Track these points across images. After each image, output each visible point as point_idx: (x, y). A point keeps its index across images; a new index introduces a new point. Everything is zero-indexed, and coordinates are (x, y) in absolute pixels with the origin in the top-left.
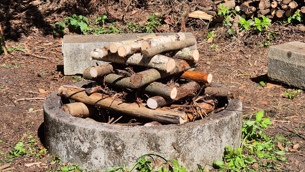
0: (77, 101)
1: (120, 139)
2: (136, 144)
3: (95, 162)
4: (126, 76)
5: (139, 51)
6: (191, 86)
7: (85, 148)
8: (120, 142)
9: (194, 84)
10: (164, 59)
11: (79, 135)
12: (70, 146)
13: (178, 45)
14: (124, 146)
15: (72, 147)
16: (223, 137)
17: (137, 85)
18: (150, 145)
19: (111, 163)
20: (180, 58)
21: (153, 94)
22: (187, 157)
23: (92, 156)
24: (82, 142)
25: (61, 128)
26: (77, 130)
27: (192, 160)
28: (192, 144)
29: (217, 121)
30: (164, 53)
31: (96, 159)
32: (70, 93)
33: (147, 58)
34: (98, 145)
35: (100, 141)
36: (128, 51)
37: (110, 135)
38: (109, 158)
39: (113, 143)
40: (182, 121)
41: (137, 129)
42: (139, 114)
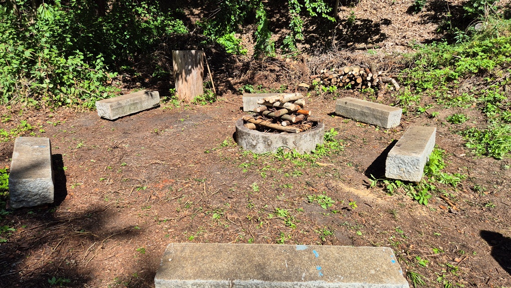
0: (250, 122)
1: (270, 139)
2: (277, 141)
4: (272, 112)
5: (279, 101)
6: (301, 117)
9: (303, 115)
10: (290, 104)
11: (252, 137)
12: (248, 142)
13: (296, 98)
14: (271, 142)
16: (316, 140)
17: (277, 115)
18: (283, 142)
20: (297, 104)
21: (284, 120)
22: (299, 148)
23: (257, 147)
24: (253, 140)
25: (244, 134)
26: (251, 135)
27: (302, 149)
28: (302, 142)
29: (313, 132)
30: (289, 102)
31: (259, 148)
32: (247, 119)
33: (282, 104)
34: (260, 142)
35: (261, 140)
36: (274, 101)
37: (266, 138)
38: (265, 147)
39: (267, 141)
40: (297, 132)
41: (278, 135)
42: (278, 128)
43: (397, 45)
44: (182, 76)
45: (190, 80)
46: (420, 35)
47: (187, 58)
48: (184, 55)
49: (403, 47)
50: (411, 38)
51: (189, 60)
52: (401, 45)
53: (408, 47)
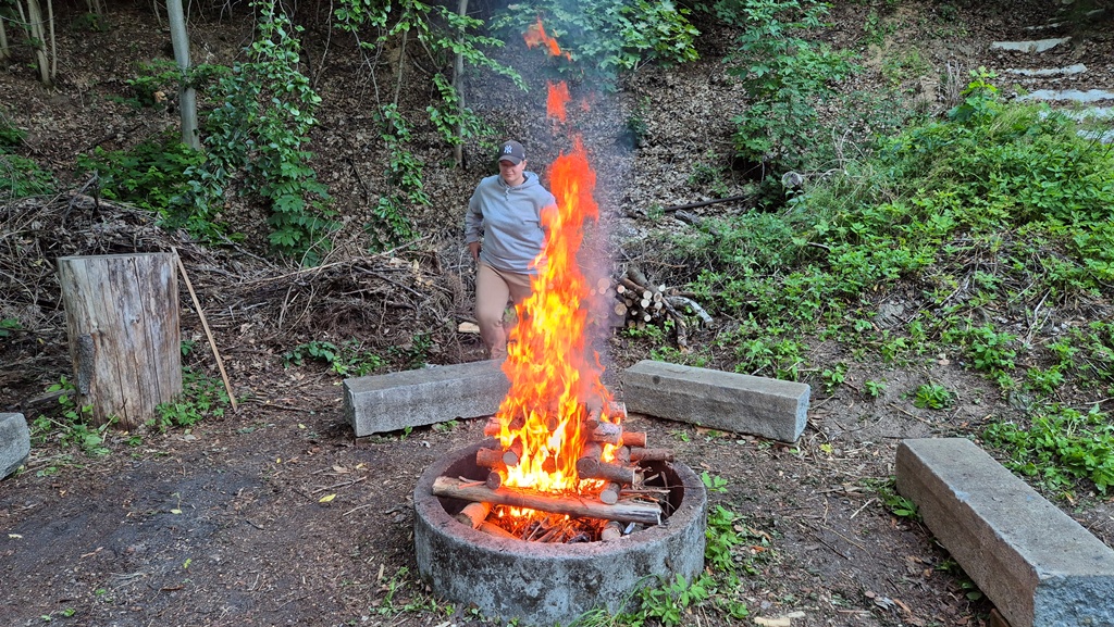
1: (594, 569)
3: (552, 610)
7: (533, 590)
8: (594, 574)
11: (523, 571)
12: (503, 589)
14: (600, 578)
15: (508, 591)
18: (637, 569)
19: (579, 607)
22: (679, 573)
23: (547, 602)
24: (528, 581)
25: (483, 560)
26: (518, 562)
28: (684, 553)
31: (554, 604)
34: (557, 582)
35: (561, 575)
37: (579, 565)
38: (576, 600)
39: (584, 576)
43: (619, 216)
44: (107, 343)
45: (139, 353)
46: (658, 196)
47: (125, 281)
48: (114, 273)
49: (634, 221)
50: (642, 202)
51: (133, 288)
52: (629, 216)
53: (645, 220)
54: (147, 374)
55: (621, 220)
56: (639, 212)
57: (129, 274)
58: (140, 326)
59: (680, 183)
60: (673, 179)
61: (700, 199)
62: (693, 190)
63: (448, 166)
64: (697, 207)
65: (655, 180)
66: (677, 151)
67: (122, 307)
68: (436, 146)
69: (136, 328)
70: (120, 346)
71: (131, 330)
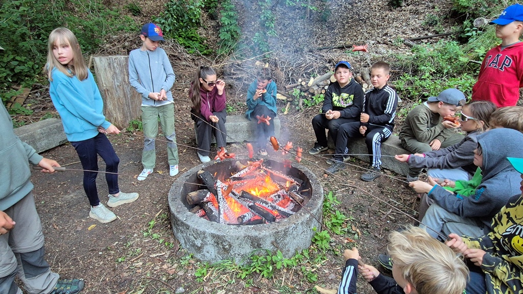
2: (240, 244)
3: (207, 254)
7: (198, 243)
12: (187, 238)
14: (230, 246)
15: (189, 240)
19: (220, 257)
22: (284, 250)
23: (204, 250)
25: (179, 222)
28: (288, 239)
31: (208, 252)
34: (208, 243)
35: (210, 240)
37: (219, 237)
38: (218, 253)
39: (221, 243)
43: (379, 43)
44: (110, 94)
45: (122, 99)
46: (403, 33)
47: (114, 68)
48: (110, 64)
49: (387, 46)
50: (394, 36)
51: (117, 71)
52: (384, 43)
53: (392, 46)
54: (126, 108)
55: (380, 45)
56: (390, 41)
57: (115, 65)
58: (121, 87)
59: (417, 26)
60: (414, 23)
61: (426, 35)
62: (424, 30)
63: (302, 18)
64: (423, 39)
65: (404, 24)
66: (420, 8)
67: (114, 79)
68: (299, 9)
69: (120, 88)
70: (114, 95)
71: (118, 89)
